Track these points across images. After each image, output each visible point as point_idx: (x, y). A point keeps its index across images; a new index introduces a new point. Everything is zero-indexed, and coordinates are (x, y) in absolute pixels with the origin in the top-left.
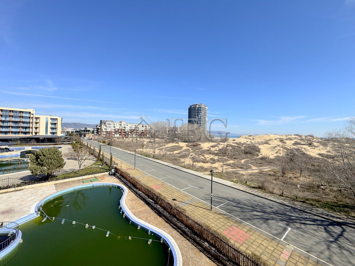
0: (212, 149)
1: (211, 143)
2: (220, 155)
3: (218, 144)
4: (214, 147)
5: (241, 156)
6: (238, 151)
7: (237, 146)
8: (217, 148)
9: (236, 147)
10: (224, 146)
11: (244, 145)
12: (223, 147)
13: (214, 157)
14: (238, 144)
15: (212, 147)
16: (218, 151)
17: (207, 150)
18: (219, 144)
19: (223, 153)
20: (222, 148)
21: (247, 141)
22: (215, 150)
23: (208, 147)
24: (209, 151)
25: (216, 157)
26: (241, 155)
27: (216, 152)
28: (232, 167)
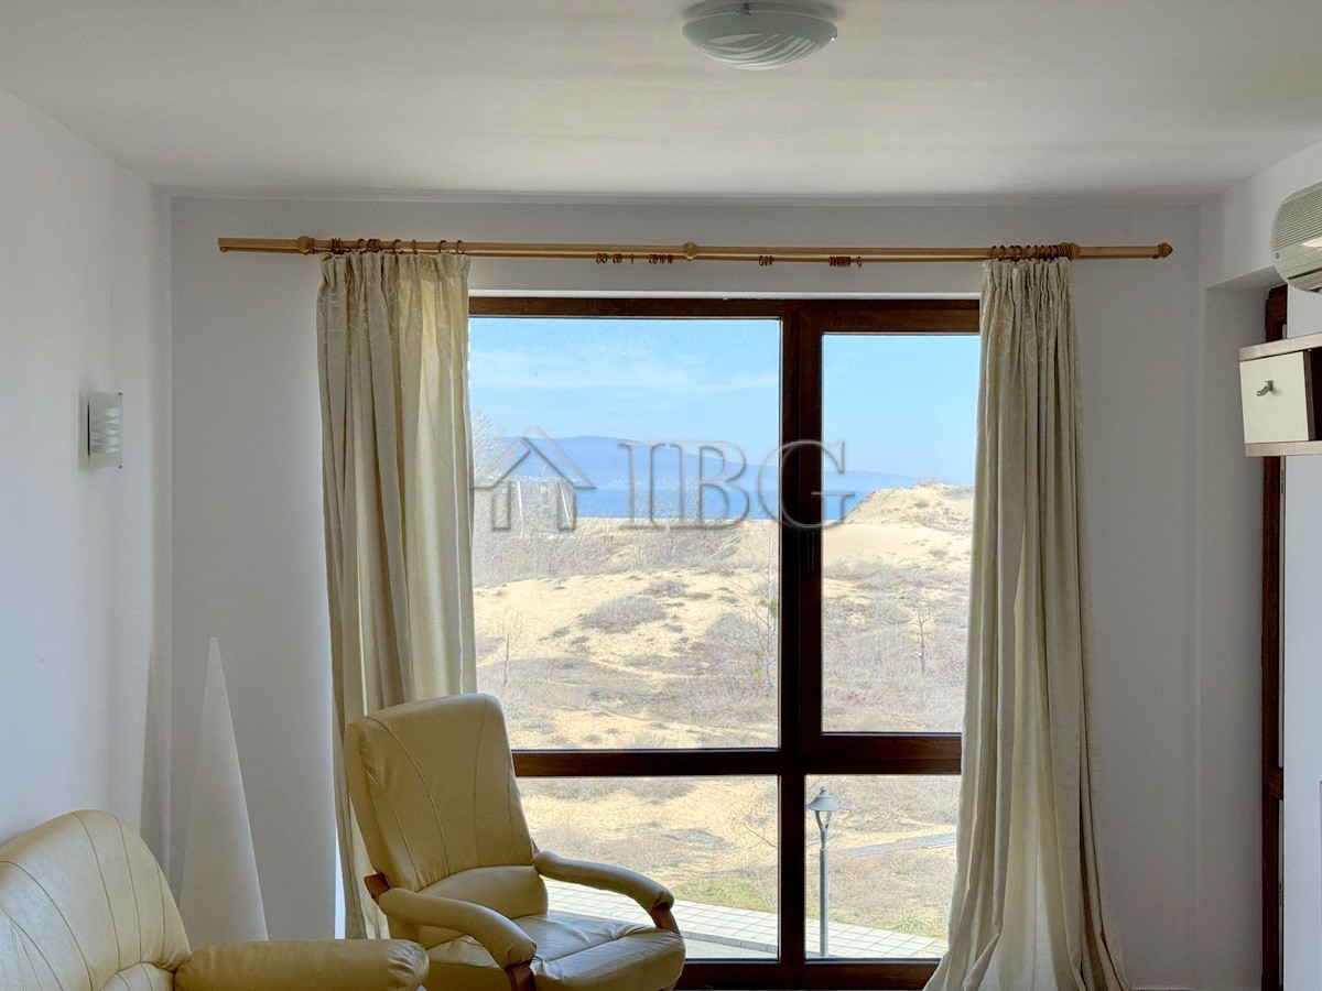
0: (612, 649)
1: (574, 582)
2: (707, 703)
3: (656, 592)
4: (627, 626)
5: (920, 706)
6: (878, 659)
7: (862, 609)
8: (657, 638)
9: (856, 619)
10: (728, 608)
11: (934, 595)
12: (724, 619)
13: (661, 733)
14: (875, 581)
15: (604, 621)
16: (672, 666)
17: (553, 664)
18: (672, 589)
19: (732, 686)
20: (709, 633)
21: (938, 554)
22: (638, 663)
23: (559, 633)
24: (574, 675)
25: (675, 725)
26: (913, 699)
27: (657, 677)
28: (863, 812)
